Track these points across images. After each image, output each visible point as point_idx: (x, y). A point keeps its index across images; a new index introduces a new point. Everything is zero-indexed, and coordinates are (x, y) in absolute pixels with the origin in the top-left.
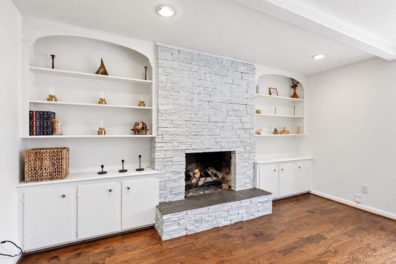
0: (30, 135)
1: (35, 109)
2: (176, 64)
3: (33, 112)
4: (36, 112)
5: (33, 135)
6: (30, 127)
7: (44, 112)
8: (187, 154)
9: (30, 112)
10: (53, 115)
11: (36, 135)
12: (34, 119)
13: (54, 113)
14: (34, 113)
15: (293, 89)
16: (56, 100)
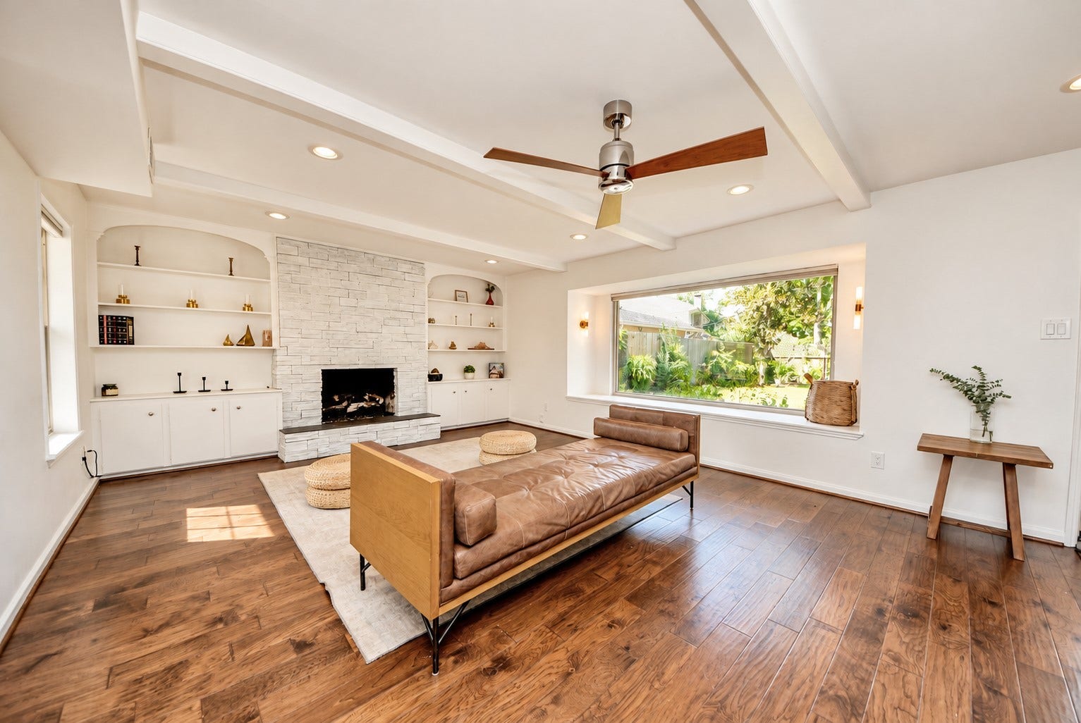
0: (101, 343)
1: (106, 313)
2: (301, 260)
3: (103, 316)
4: (107, 316)
5: (103, 343)
6: (100, 334)
7: (117, 317)
8: (324, 371)
9: (99, 316)
10: (130, 322)
11: (108, 343)
12: (105, 325)
13: (132, 319)
14: (105, 317)
15: (488, 293)
16: (128, 302)
